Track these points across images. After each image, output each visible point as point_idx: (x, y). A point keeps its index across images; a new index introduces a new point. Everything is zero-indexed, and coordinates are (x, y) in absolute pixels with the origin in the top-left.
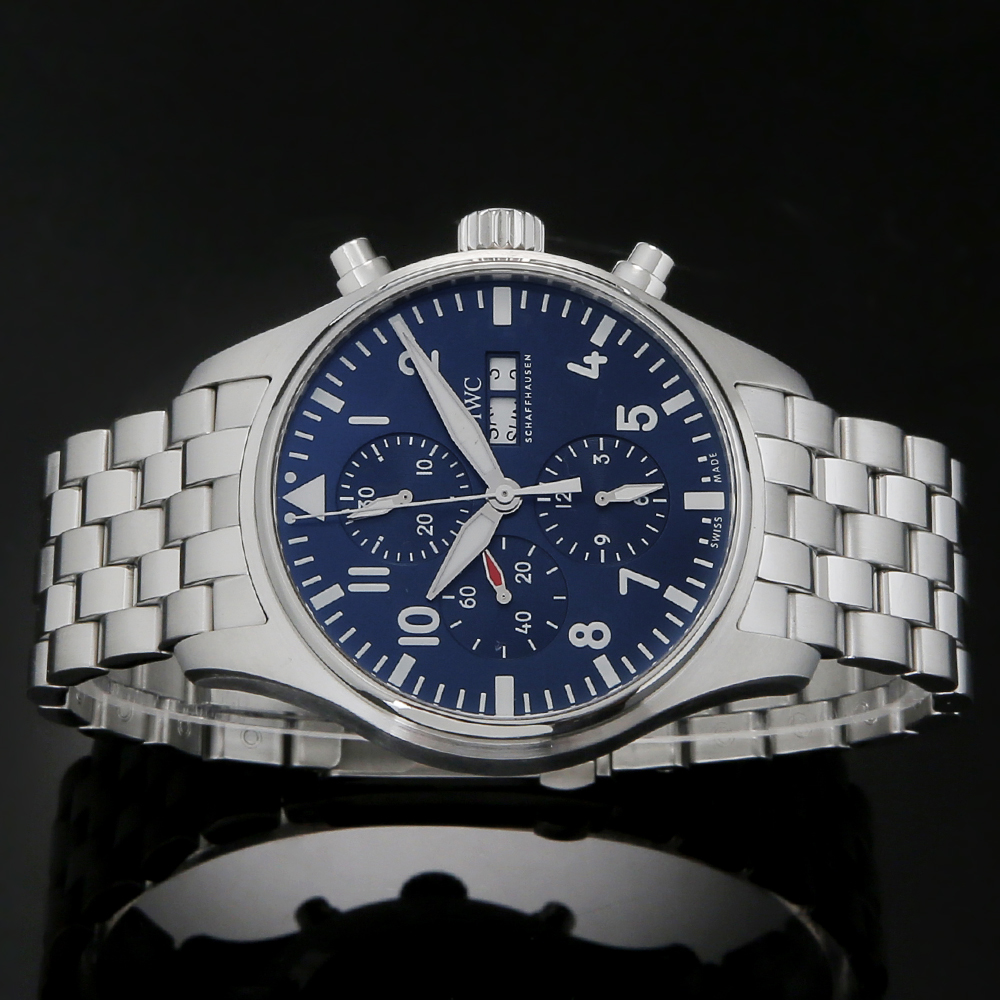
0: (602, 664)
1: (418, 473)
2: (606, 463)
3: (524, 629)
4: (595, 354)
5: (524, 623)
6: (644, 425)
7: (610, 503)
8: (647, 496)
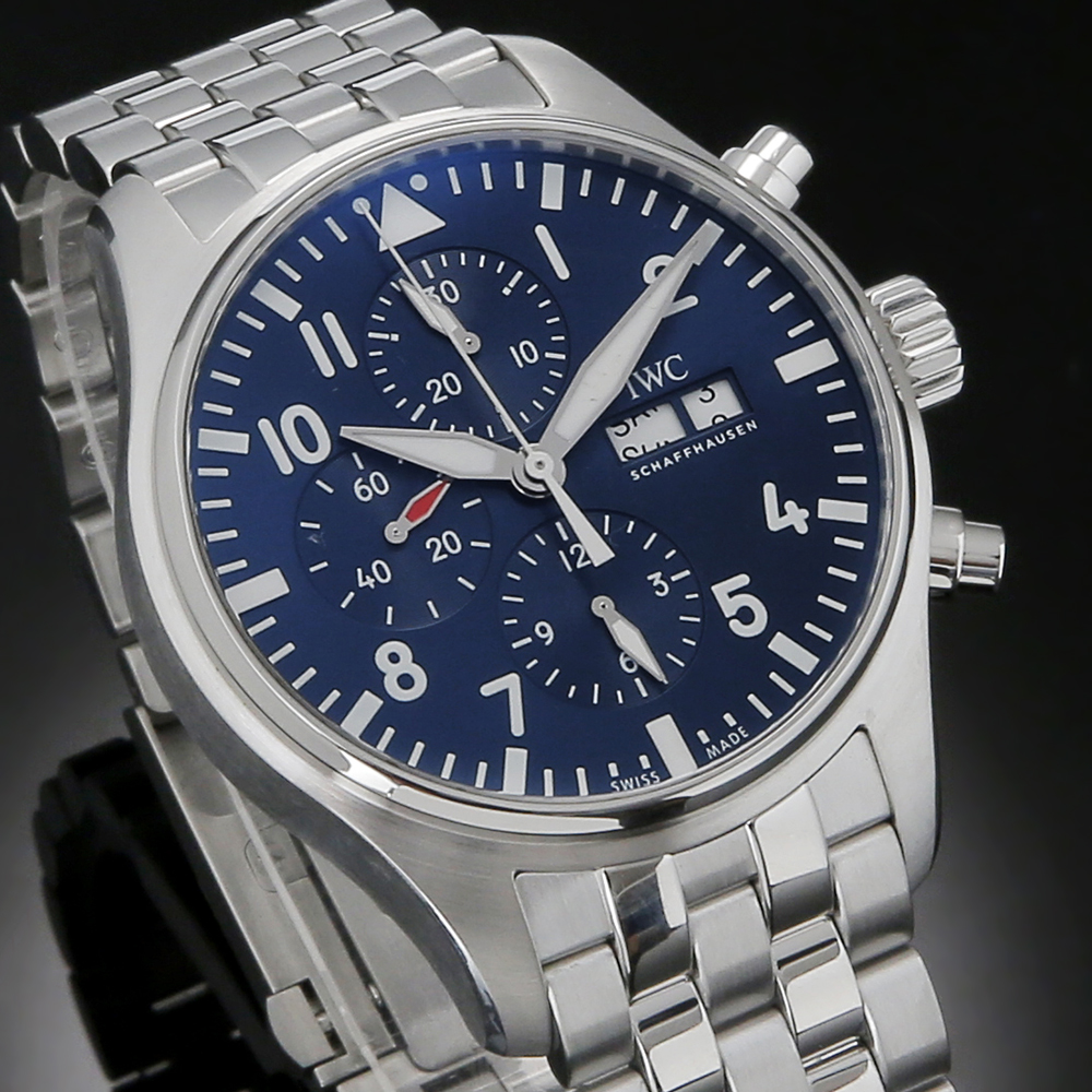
0: (368, 705)
1: (512, 349)
2: (658, 593)
3: (364, 580)
4: (805, 513)
5: (373, 576)
6: (736, 621)
7: (602, 619)
8: (640, 667)
